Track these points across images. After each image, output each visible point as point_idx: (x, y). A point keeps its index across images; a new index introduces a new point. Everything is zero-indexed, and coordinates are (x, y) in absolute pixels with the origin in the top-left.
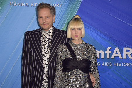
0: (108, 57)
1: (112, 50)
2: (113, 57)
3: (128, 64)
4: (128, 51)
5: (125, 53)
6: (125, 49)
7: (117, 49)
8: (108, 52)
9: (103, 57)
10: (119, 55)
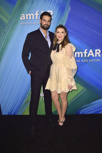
0: (85, 56)
1: (88, 51)
2: (88, 56)
3: (98, 60)
4: (98, 51)
5: (96, 53)
6: (96, 50)
7: (91, 51)
8: (85, 53)
9: (82, 56)
10: (92, 54)
